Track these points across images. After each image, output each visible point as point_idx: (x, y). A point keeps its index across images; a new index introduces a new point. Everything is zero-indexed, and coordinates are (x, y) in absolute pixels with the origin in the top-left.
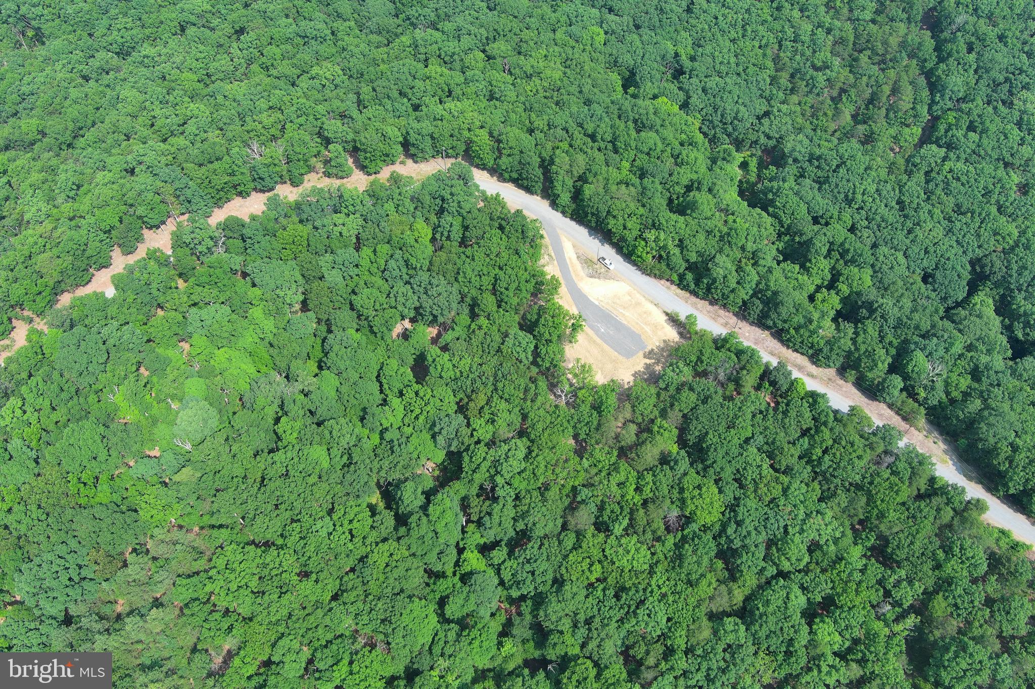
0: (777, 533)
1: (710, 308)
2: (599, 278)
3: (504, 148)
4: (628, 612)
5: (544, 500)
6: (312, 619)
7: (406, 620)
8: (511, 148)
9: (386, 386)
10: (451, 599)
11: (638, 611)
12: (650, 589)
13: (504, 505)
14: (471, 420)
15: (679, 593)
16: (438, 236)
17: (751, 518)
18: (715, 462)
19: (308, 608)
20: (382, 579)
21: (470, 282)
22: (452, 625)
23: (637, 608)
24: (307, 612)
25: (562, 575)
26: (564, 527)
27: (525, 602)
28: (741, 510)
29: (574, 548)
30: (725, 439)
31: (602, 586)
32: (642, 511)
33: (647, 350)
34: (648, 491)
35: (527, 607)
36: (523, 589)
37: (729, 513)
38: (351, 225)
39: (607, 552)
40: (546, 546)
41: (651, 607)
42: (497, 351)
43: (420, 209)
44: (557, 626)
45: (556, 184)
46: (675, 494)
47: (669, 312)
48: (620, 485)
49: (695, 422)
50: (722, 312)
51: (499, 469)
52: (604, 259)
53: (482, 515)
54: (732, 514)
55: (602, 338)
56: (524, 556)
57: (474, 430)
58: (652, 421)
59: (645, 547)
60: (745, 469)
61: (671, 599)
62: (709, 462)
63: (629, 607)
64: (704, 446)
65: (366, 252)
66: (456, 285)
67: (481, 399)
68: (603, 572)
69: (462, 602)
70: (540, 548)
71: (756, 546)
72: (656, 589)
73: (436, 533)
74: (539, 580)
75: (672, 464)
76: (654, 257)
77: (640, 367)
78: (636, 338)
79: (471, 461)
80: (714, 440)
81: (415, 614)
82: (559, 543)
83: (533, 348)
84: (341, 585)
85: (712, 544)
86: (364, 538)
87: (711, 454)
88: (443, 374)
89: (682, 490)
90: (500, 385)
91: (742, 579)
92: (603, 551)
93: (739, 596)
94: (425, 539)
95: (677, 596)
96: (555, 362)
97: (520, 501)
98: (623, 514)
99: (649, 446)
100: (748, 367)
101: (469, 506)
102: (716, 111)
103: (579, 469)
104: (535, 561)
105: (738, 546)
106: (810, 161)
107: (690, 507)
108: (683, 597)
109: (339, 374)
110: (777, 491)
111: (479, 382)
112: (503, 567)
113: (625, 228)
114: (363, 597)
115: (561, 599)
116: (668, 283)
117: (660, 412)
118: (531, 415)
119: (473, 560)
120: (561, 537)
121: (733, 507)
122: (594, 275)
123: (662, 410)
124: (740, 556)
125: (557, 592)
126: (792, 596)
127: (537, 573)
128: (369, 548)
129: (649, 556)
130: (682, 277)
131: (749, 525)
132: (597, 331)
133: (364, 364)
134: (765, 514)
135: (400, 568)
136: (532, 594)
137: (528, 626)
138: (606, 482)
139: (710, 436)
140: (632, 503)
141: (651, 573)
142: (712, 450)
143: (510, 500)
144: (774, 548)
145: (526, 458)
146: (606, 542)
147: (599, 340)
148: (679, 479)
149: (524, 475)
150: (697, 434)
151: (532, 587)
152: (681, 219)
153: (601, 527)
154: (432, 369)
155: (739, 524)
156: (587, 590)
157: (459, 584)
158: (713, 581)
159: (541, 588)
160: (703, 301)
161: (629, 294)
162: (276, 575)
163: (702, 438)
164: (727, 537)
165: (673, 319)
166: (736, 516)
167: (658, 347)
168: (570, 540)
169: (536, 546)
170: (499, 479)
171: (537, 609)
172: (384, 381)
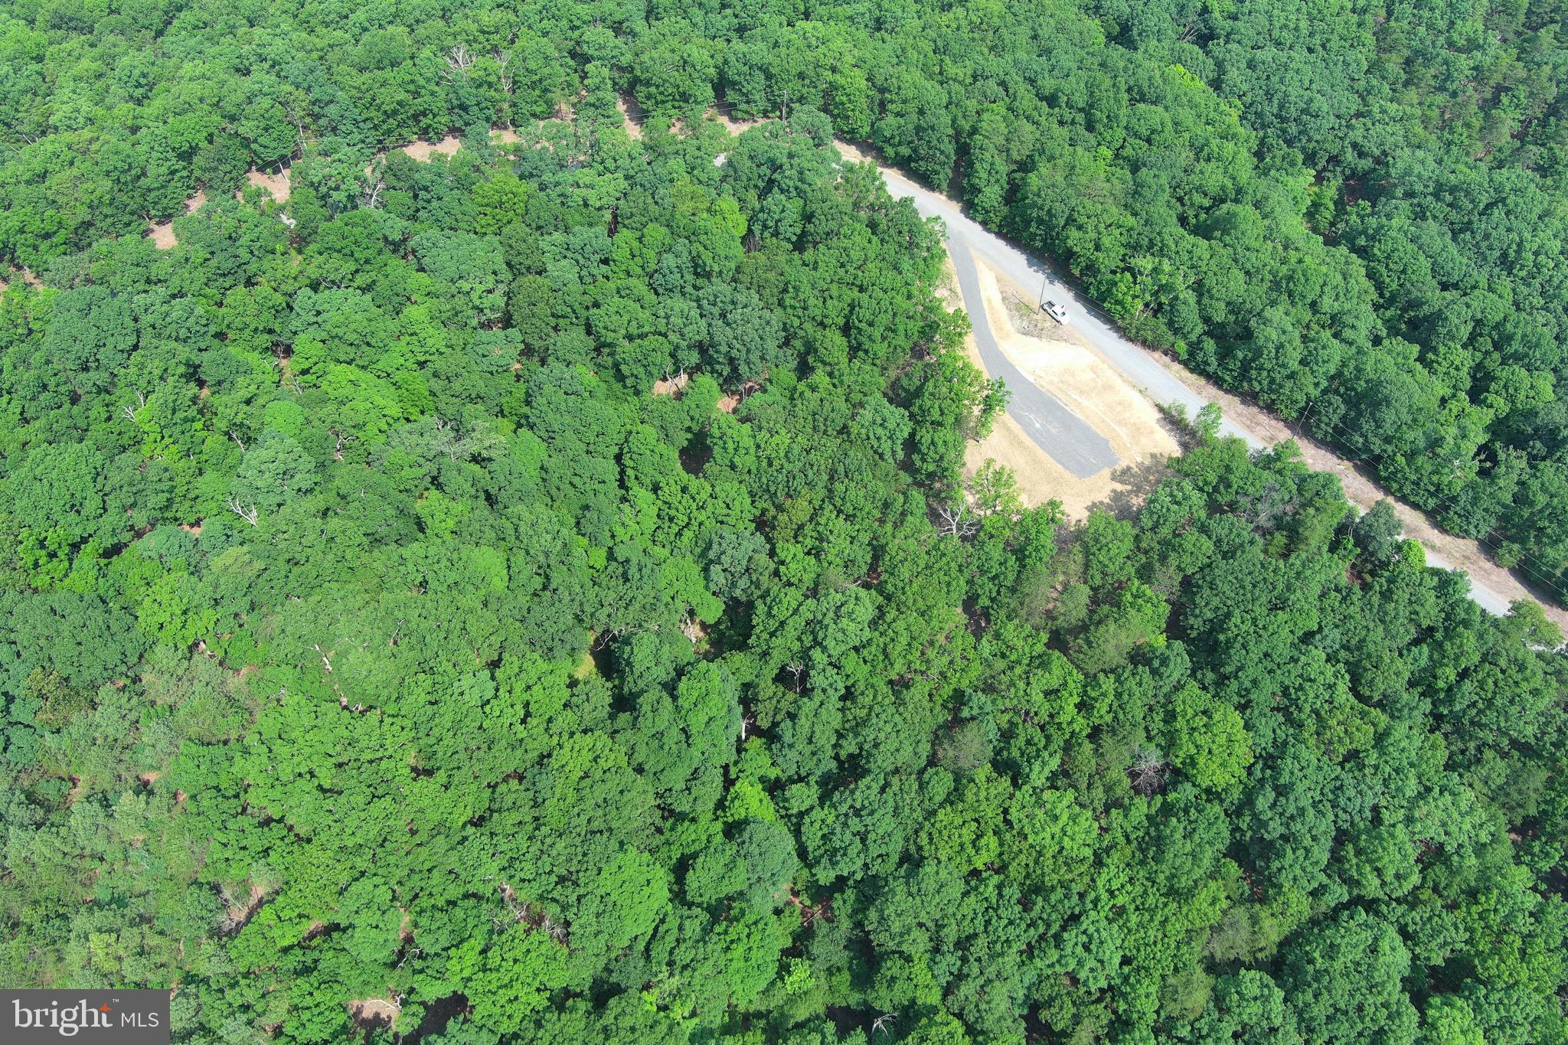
0: (1357, 819)
1: (1241, 408)
2: (1039, 337)
3: (892, 102)
4: (1042, 937)
5: (899, 702)
6: (424, 852)
7: (607, 882)
8: (904, 102)
9: (630, 472)
10: (701, 859)
11: (1066, 935)
12: (1093, 895)
13: (822, 704)
14: (779, 545)
15: (1152, 911)
16: (757, 228)
17: (1307, 783)
18: (1240, 669)
19: (421, 833)
20: (571, 799)
21: (805, 309)
22: (697, 911)
23: (1064, 928)
24: (417, 839)
25: (920, 848)
26: (932, 761)
27: (843, 892)
28: (1288, 764)
29: (949, 801)
30: (1264, 628)
31: (996, 879)
32: (1088, 747)
33: (1118, 468)
34: (1103, 712)
35: (843, 904)
36: (842, 865)
37: (1262, 770)
38: (607, 188)
39: (1014, 815)
40: (895, 788)
41: (1091, 929)
42: (840, 432)
43: (731, 180)
44: (900, 943)
45: (977, 165)
46: (1157, 723)
47: (1166, 406)
48: (1049, 693)
49: (1206, 592)
50: (1263, 418)
51: (821, 635)
52: (1051, 304)
53: (778, 718)
54: (1268, 772)
55: (1034, 438)
56: (849, 801)
57: (782, 563)
58: (1121, 586)
59: (1090, 814)
60: (1301, 688)
61: (1134, 919)
62: (1228, 669)
63: (1048, 926)
64: (1222, 637)
65: (625, 235)
66: (779, 311)
67: (801, 510)
68: (1001, 854)
69: (721, 870)
70: (883, 790)
71: (1314, 838)
72: (1105, 896)
73: (688, 737)
74: (874, 851)
75: (1156, 663)
76: (1147, 305)
77: (1103, 496)
78: (1101, 447)
79: (769, 615)
80: (1244, 628)
81: (625, 876)
82: (921, 787)
83: (906, 435)
84: (492, 800)
85: (1223, 828)
86: (550, 720)
87: (1236, 654)
88: (736, 460)
89: (1170, 717)
90: (839, 487)
91: (1281, 899)
92: (1006, 812)
93: (1273, 931)
94: (665, 740)
95: (1147, 917)
96: (945, 464)
97: (854, 701)
98: (1051, 748)
99: (1112, 627)
100: (1319, 502)
101: (756, 700)
102: (1270, 100)
103: (971, 656)
104: (872, 813)
105: (1276, 835)
106: (1436, 196)
107: (1186, 748)
108: (1158, 918)
109: (549, 439)
110: (1363, 737)
111: (800, 479)
112: (807, 820)
113: (1098, 248)
114: (530, 828)
115: (914, 890)
116: (1167, 359)
117: (1138, 571)
118: (892, 548)
119: (751, 799)
120: (926, 776)
121: (1270, 760)
122: (1032, 331)
123: (1143, 566)
124: (1280, 855)
125: (907, 877)
126: (1385, 945)
127: (872, 836)
128: (555, 739)
129: (1095, 834)
130: (1194, 348)
131: (1303, 795)
132: (1027, 427)
133: (596, 428)
134: (1337, 778)
135: (609, 785)
136: (858, 876)
137: (843, 942)
138: (1021, 685)
139: (1236, 619)
140: (1068, 731)
141: (1099, 862)
142: (1238, 645)
143: (834, 697)
144: (1350, 847)
145: (874, 624)
146: (1011, 797)
147: (1028, 441)
148: (1167, 696)
149: (865, 652)
150: (1209, 615)
151: (859, 863)
152: (1203, 243)
153: (1007, 768)
154: (717, 451)
155: (1281, 791)
156: (967, 883)
157: (719, 838)
158: (1222, 895)
159: (876, 868)
160: (1230, 397)
161: (1093, 369)
162: (371, 762)
163: (1218, 625)
164: (1255, 816)
165: (1173, 420)
166: (1274, 778)
167: (1140, 465)
168: (941, 784)
169: (876, 788)
170: (817, 655)
171: (864, 910)
172: (628, 462)
